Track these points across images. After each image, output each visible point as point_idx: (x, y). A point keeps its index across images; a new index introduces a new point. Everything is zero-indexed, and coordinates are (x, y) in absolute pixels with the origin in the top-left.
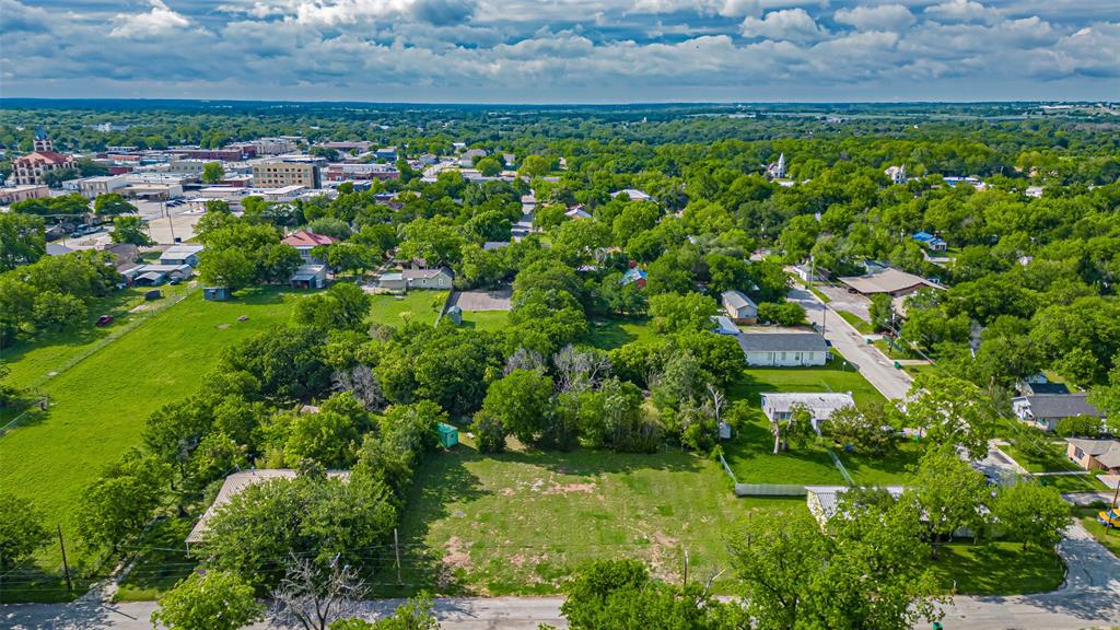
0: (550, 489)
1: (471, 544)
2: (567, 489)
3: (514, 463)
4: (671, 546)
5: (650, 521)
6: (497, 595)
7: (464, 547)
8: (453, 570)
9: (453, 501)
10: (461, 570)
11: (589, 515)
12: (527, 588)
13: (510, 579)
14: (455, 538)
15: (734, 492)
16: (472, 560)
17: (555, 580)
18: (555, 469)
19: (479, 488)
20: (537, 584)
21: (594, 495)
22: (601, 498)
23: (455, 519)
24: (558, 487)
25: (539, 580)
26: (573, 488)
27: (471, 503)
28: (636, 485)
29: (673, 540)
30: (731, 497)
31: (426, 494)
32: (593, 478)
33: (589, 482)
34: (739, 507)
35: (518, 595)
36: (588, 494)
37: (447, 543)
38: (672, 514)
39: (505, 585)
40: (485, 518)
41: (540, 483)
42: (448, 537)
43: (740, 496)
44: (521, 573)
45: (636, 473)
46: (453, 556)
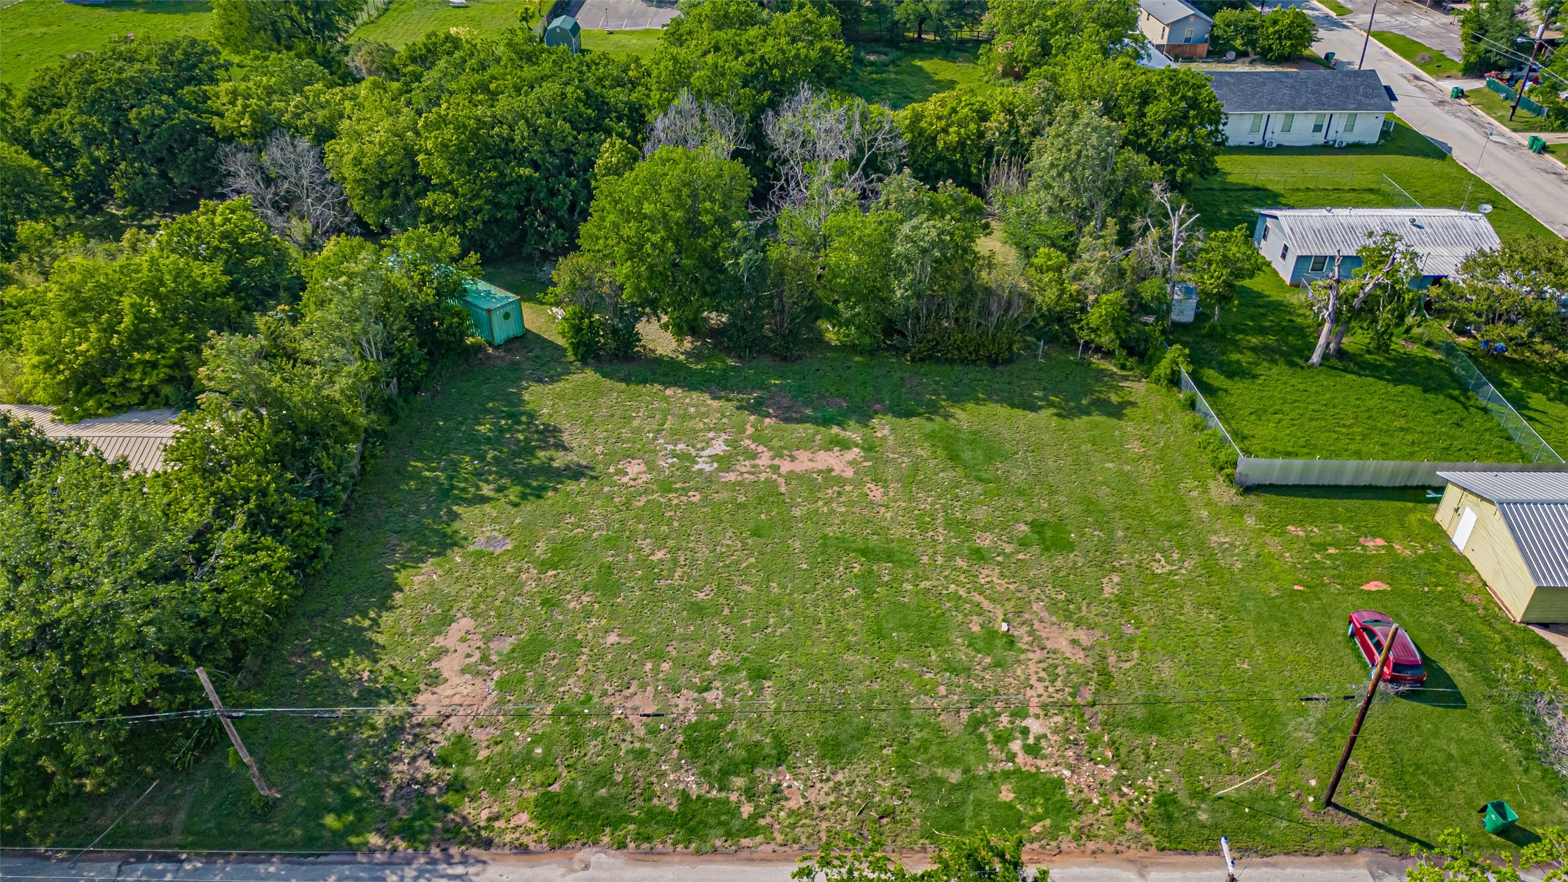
0: (744, 465)
1: (507, 644)
2: (786, 466)
3: (657, 386)
4: (1078, 657)
5: (1012, 569)
6: (558, 845)
7: (485, 659)
8: (441, 740)
9: (484, 500)
10: (462, 743)
11: (844, 545)
12: (653, 816)
13: (604, 779)
14: (466, 623)
15: (1230, 479)
16: (501, 702)
17: (739, 782)
18: (757, 408)
19: (560, 460)
20: (685, 797)
21: (858, 483)
22: (876, 493)
23: (479, 555)
24: (764, 460)
25: (691, 782)
26: (804, 462)
27: (528, 507)
28: (967, 455)
29: (1082, 635)
30: (1222, 493)
31: (416, 476)
32: (854, 433)
33: (845, 445)
34: (1250, 521)
35: (622, 846)
36: (841, 481)
37: (440, 641)
38: (1070, 547)
39: (587, 803)
40: (561, 556)
41: (719, 447)
42: (446, 620)
43: (1249, 490)
44: (641, 754)
45: (965, 417)
46: (444, 690)
